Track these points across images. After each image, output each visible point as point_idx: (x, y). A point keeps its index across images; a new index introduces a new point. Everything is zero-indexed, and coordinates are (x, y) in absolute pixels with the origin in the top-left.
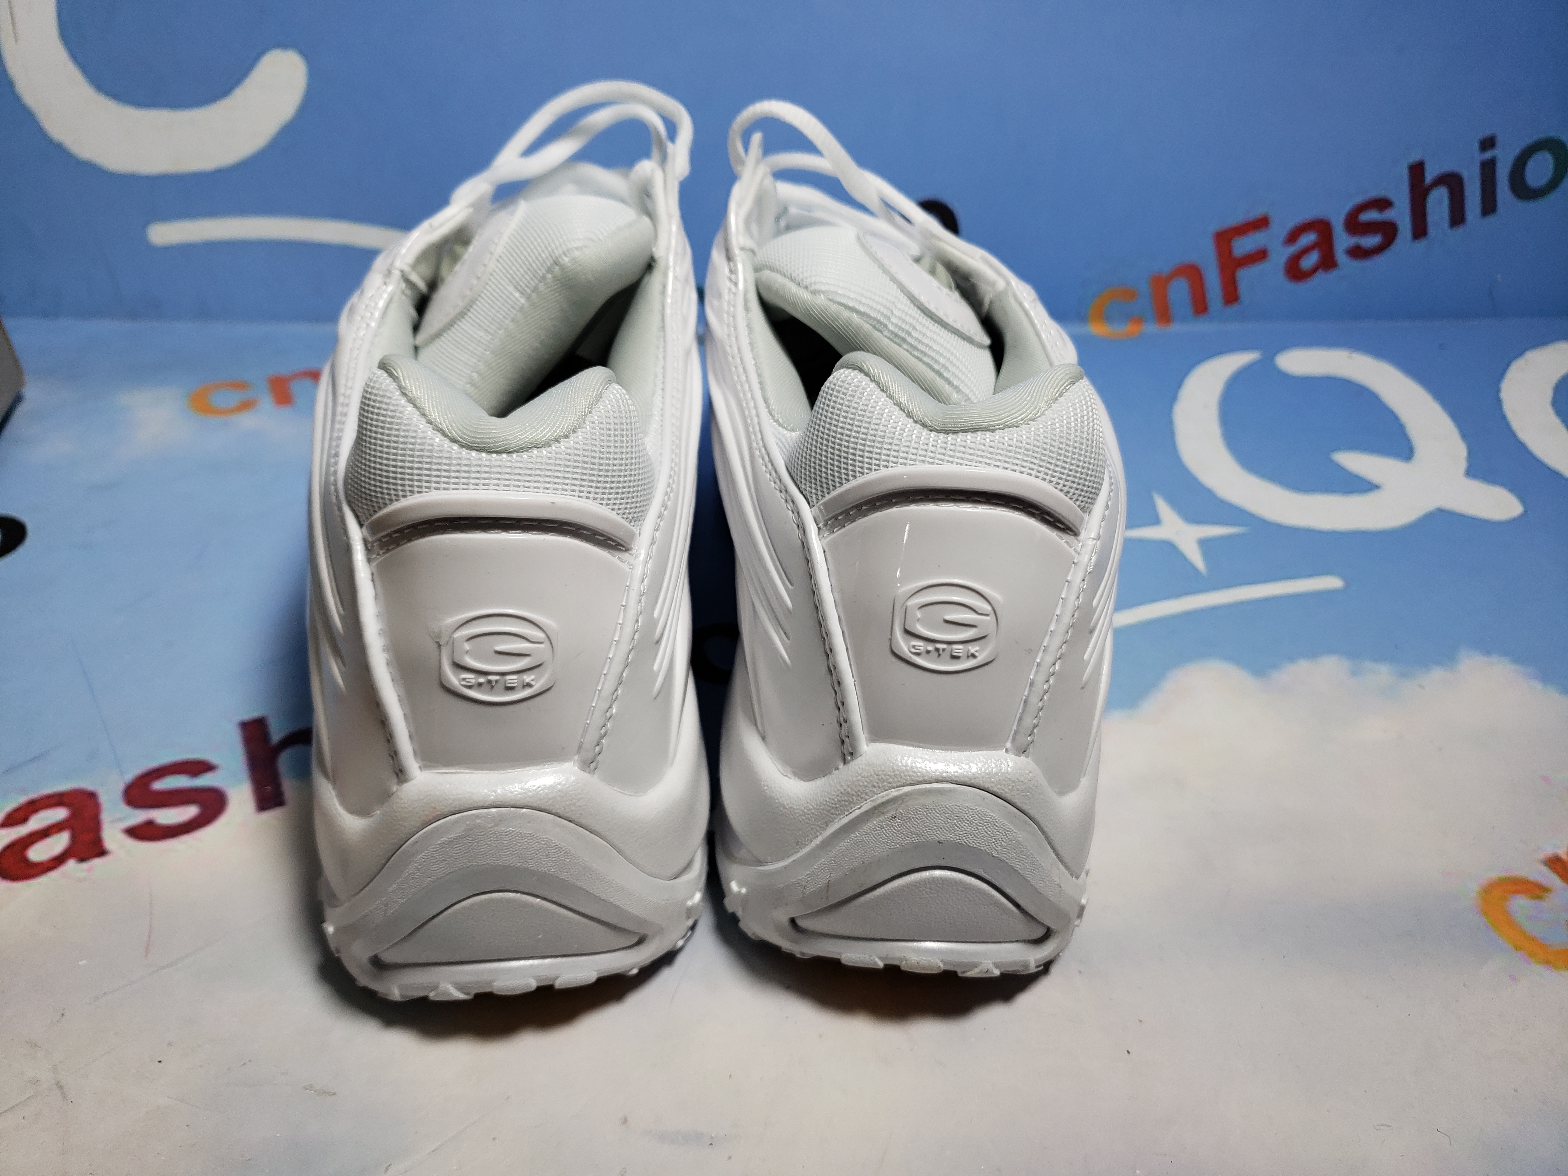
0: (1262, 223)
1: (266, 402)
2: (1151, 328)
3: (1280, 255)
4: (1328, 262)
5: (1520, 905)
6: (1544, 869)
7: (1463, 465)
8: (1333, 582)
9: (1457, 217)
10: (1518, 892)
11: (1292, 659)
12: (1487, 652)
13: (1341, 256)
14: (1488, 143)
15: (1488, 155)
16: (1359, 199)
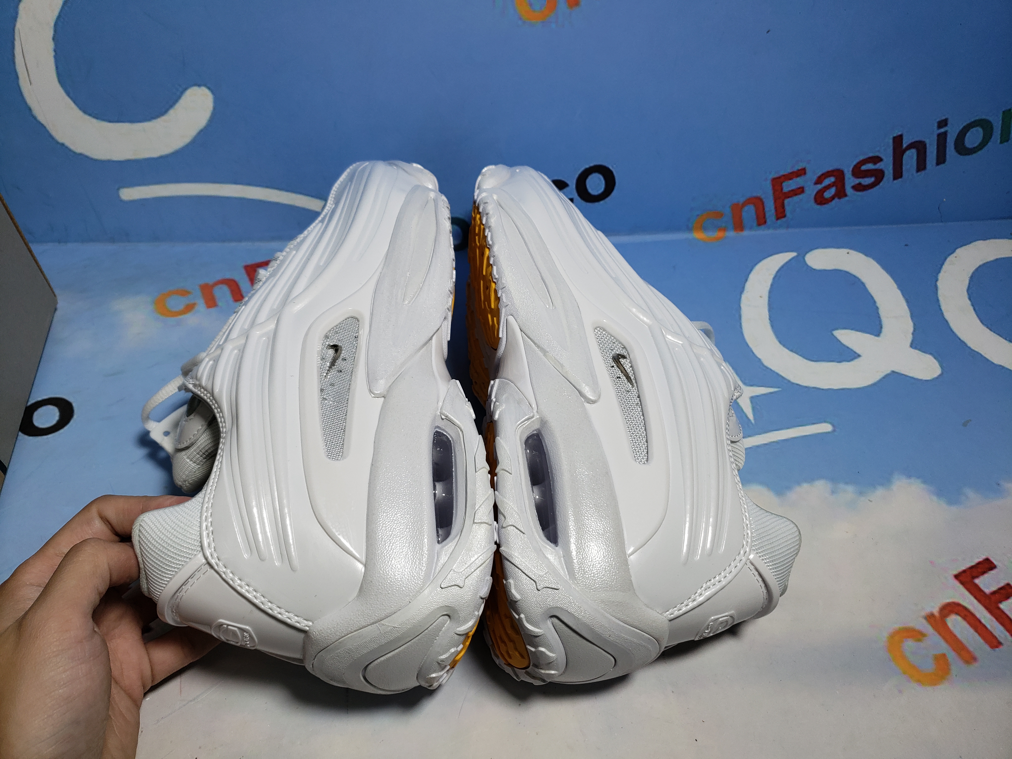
0: (802, 172)
1: (201, 305)
2: (731, 234)
3: (811, 190)
4: (841, 193)
5: (909, 645)
6: (924, 621)
7: (910, 338)
8: (826, 428)
9: (921, 166)
10: (909, 637)
11: (799, 483)
12: (909, 476)
13: (849, 190)
14: (943, 123)
15: (942, 130)
16: (862, 158)
